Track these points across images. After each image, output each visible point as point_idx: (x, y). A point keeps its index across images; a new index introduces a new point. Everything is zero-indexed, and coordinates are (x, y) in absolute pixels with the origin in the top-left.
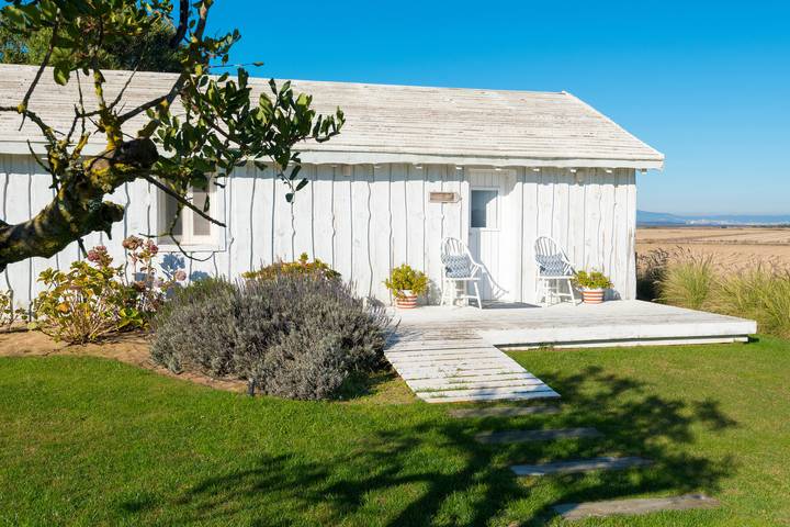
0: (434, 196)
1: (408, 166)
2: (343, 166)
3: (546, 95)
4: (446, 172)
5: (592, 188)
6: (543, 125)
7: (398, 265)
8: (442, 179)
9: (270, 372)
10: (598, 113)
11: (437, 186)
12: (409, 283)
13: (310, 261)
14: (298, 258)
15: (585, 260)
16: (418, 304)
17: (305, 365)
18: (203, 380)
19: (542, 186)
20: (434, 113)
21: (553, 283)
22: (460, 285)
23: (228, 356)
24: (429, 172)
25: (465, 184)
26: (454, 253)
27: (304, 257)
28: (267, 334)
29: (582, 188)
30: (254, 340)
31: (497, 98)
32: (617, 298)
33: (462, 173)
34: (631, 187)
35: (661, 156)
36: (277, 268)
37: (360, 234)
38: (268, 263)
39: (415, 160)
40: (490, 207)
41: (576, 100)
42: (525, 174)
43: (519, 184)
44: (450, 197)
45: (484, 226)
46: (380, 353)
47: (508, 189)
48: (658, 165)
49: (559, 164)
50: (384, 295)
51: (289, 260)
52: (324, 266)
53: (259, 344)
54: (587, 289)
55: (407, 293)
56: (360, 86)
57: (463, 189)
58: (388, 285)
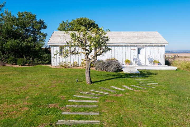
0: (132, 49)
1: (128, 45)
2: (119, 45)
3: (153, 32)
4: (134, 46)
5: (157, 48)
6: (151, 38)
7: (126, 59)
8: (133, 47)
9: (108, 70)
10: (161, 35)
11: (132, 48)
12: (128, 62)
13: (114, 58)
14: (112, 58)
15: (156, 59)
16: (129, 65)
17: (112, 69)
18: (101, 71)
19: (149, 47)
20: (133, 37)
21: (150, 62)
22: (136, 62)
23: (104, 68)
24: (131, 46)
25: (137, 47)
26: (135, 57)
27: (113, 58)
28: (108, 66)
29: (155, 48)
30: (107, 66)
31: (144, 33)
32: (161, 65)
33: (136, 46)
34: (164, 47)
35: (168, 43)
36: (109, 59)
37: (121, 55)
38: (108, 59)
39: (129, 44)
40: (141, 51)
41: (158, 33)
42: (146, 46)
43: (145, 47)
44: (134, 49)
45: (140, 53)
46: (121, 69)
47: (144, 48)
48: (167, 44)
49: (151, 44)
50: (124, 63)
51: (111, 58)
52: (116, 59)
53: (107, 67)
54: (155, 63)
55: (127, 63)
56: (122, 32)
57: (136, 48)
58: (125, 62)
